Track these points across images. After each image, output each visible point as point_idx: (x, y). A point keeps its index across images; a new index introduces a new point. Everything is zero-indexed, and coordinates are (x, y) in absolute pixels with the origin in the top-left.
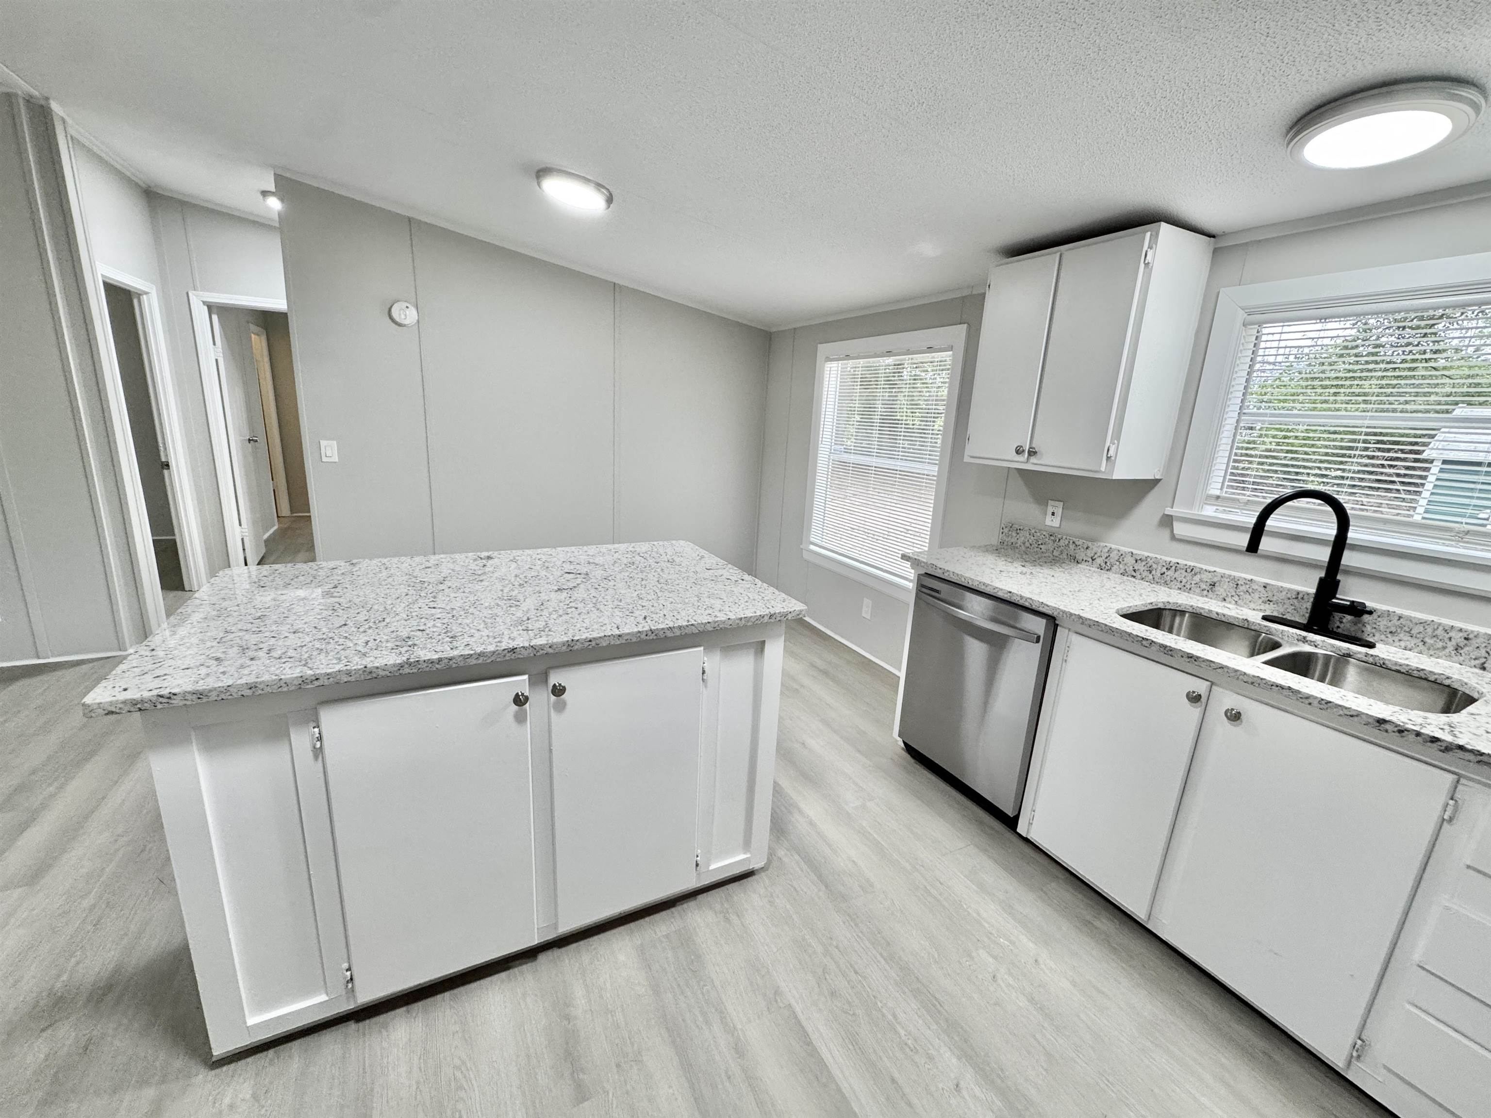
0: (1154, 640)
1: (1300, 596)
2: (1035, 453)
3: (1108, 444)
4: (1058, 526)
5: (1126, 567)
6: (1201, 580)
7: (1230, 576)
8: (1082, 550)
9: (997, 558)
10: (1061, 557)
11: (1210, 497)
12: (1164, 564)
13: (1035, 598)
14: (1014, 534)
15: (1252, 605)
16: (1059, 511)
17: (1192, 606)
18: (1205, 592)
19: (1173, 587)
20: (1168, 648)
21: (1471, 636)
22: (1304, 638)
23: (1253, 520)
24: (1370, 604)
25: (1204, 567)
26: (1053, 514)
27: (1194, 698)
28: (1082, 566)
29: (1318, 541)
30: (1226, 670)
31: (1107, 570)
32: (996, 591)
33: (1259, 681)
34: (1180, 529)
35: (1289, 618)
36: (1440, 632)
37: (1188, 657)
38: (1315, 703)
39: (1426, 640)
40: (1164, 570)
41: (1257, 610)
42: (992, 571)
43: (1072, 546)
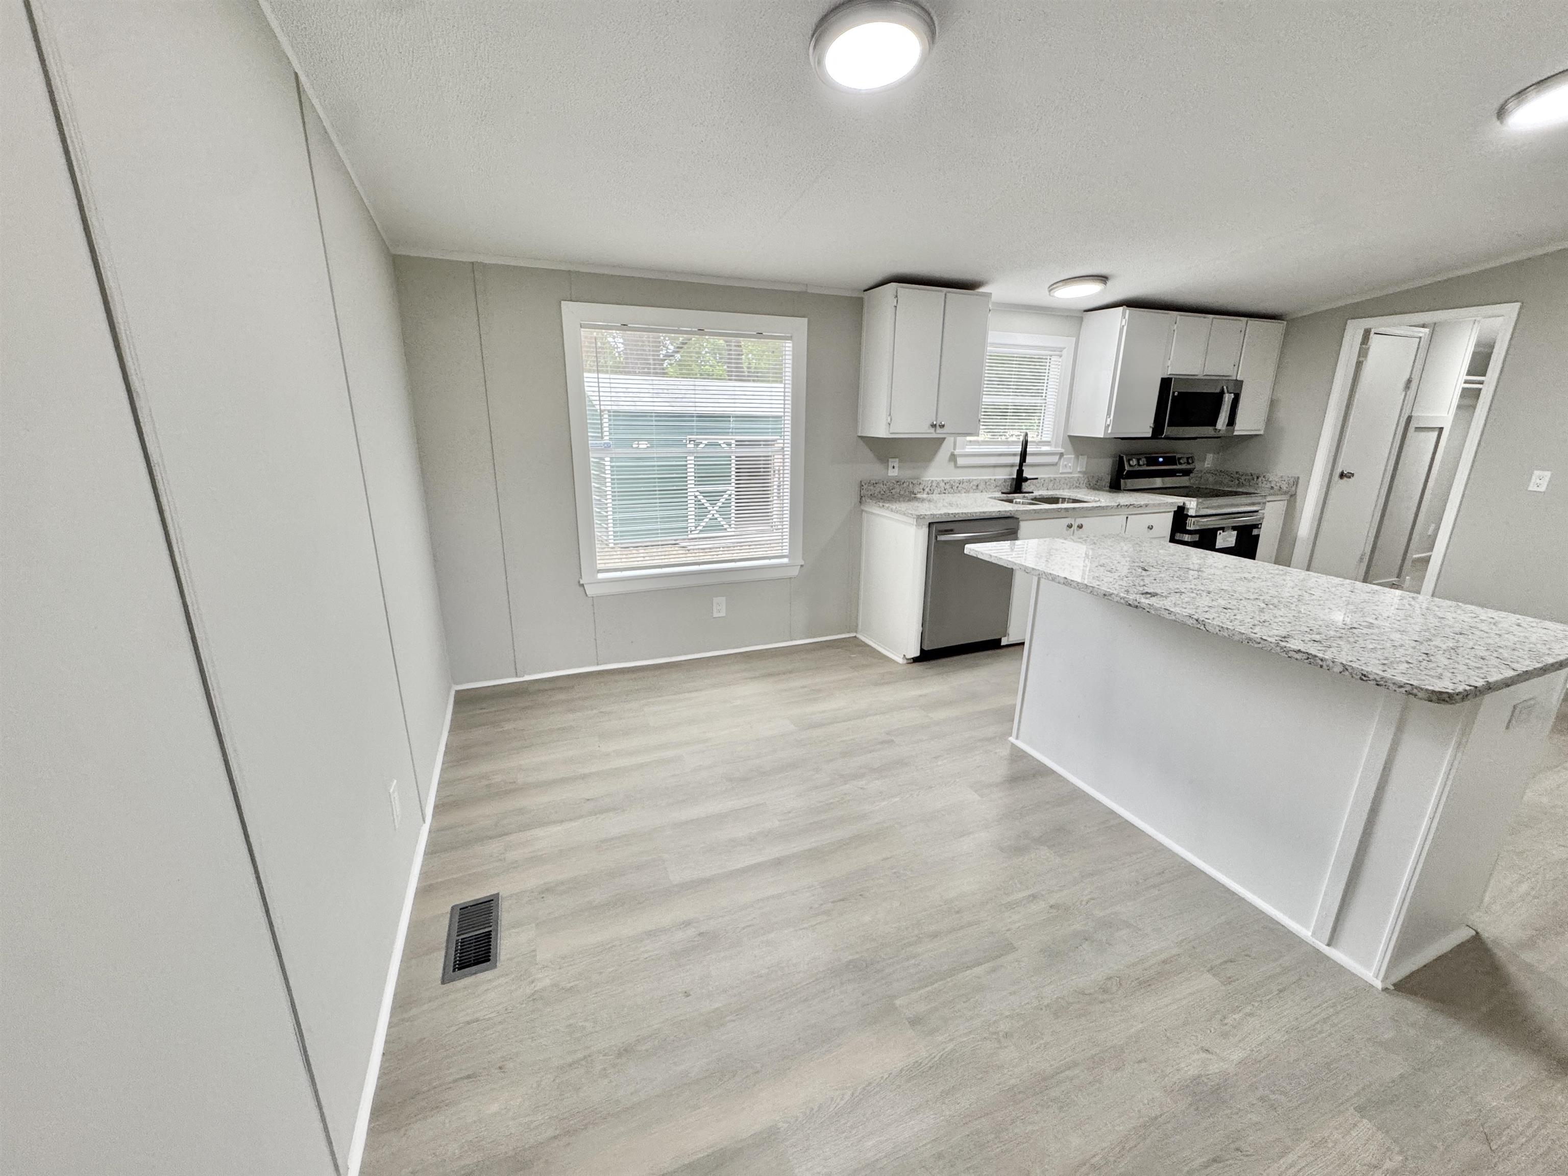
1: (1008, 480)
2: (943, 426)
4: (899, 474)
7: (983, 479)
8: (916, 486)
12: (958, 482)
14: (872, 487)
15: (992, 491)
16: (896, 465)
18: (975, 491)
19: (962, 492)
24: (1034, 476)
25: (974, 478)
26: (894, 467)
28: (919, 496)
29: (1015, 455)
31: (933, 494)
34: (961, 461)
40: (958, 485)
43: (911, 486)
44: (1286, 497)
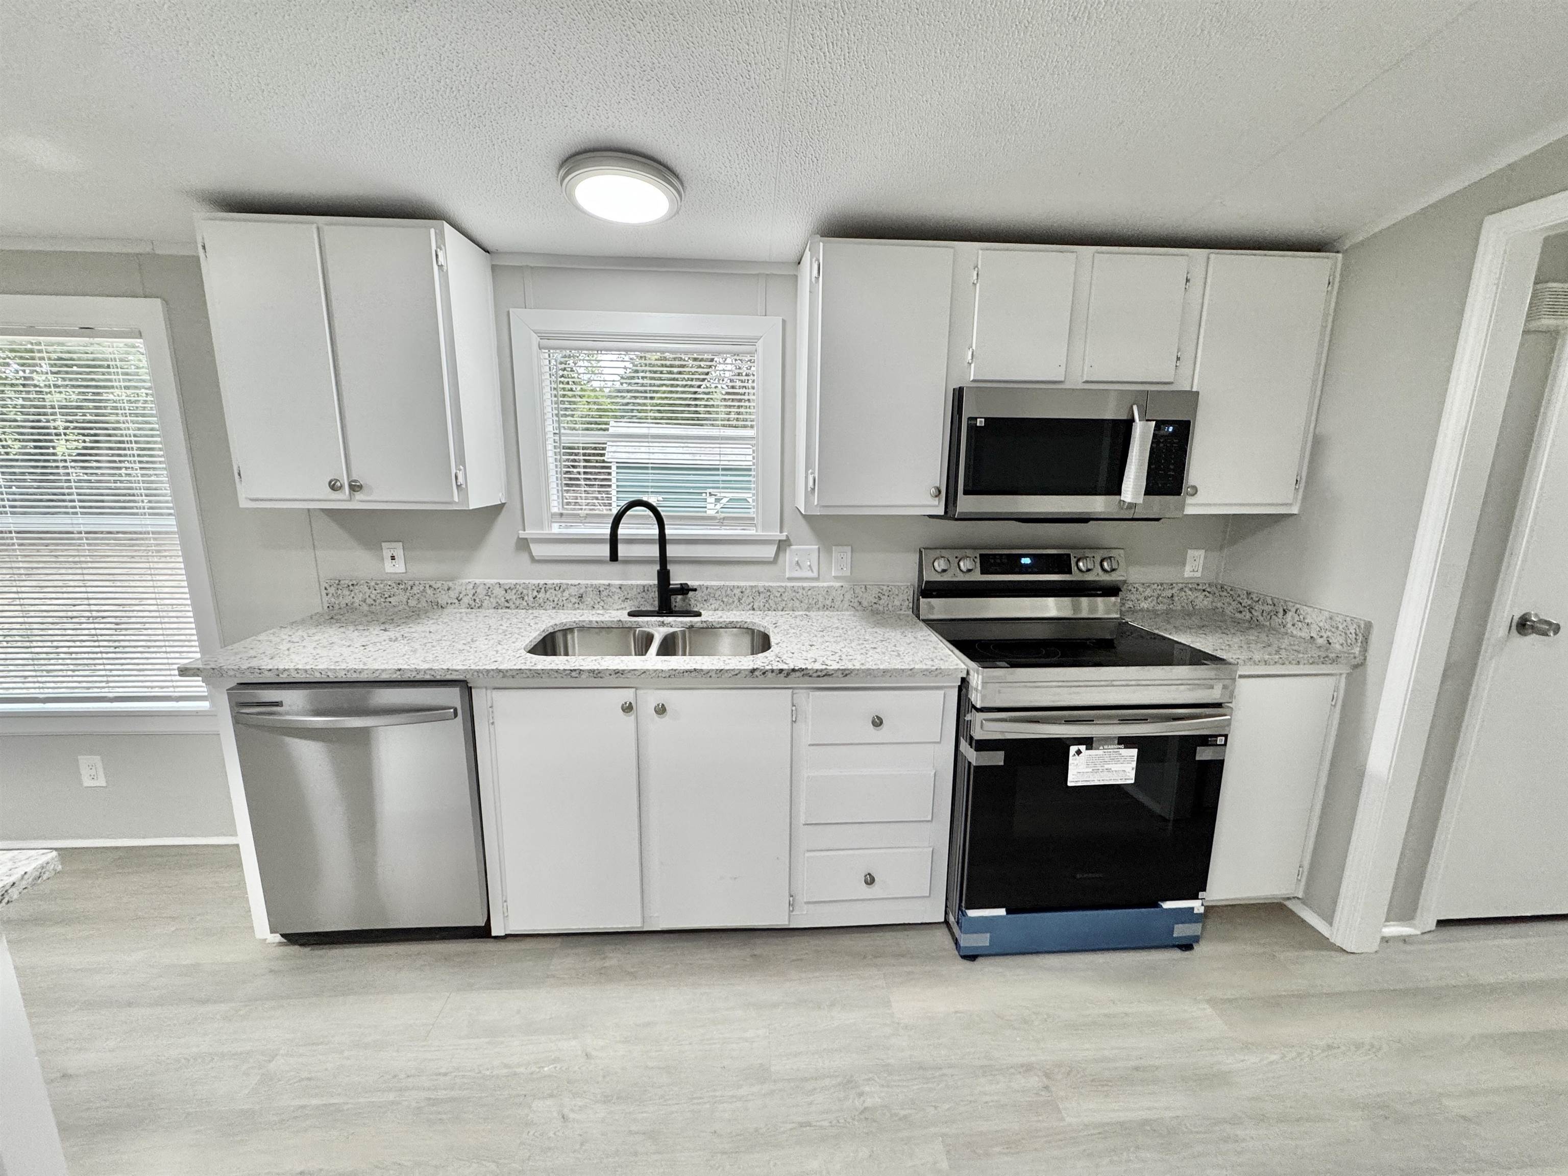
0: (581, 668)
1: (646, 589)
2: (361, 487)
3: (454, 471)
4: (404, 571)
5: (498, 600)
6: (570, 595)
7: (592, 585)
8: (443, 592)
9: (342, 630)
10: (420, 606)
11: (553, 515)
12: (533, 587)
13: (436, 666)
14: (346, 592)
15: (616, 607)
16: (399, 553)
17: (575, 622)
18: (576, 605)
19: (548, 607)
20: (596, 672)
21: (744, 590)
22: (663, 622)
23: (608, 531)
24: (691, 583)
25: (570, 582)
26: (393, 558)
27: (628, 708)
28: (449, 610)
29: (649, 541)
30: (648, 673)
31: (479, 608)
32: (377, 674)
33: (674, 673)
34: (538, 550)
35: (643, 609)
36: (729, 592)
37: (616, 673)
38: (714, 675)
39: (724, 599)
40: (535, 593)
41: (620, 609)
42: (351, 649)
43: (429, 591)
44: (1344, 670)
